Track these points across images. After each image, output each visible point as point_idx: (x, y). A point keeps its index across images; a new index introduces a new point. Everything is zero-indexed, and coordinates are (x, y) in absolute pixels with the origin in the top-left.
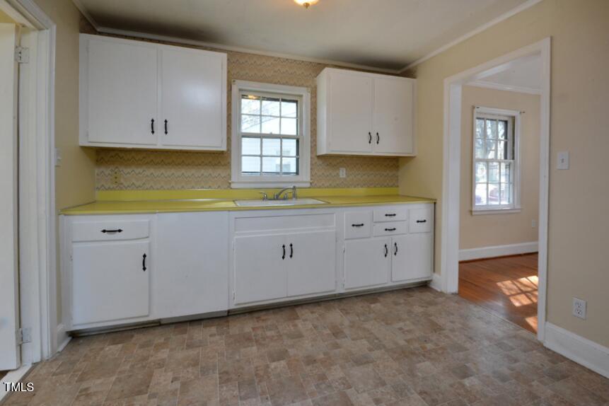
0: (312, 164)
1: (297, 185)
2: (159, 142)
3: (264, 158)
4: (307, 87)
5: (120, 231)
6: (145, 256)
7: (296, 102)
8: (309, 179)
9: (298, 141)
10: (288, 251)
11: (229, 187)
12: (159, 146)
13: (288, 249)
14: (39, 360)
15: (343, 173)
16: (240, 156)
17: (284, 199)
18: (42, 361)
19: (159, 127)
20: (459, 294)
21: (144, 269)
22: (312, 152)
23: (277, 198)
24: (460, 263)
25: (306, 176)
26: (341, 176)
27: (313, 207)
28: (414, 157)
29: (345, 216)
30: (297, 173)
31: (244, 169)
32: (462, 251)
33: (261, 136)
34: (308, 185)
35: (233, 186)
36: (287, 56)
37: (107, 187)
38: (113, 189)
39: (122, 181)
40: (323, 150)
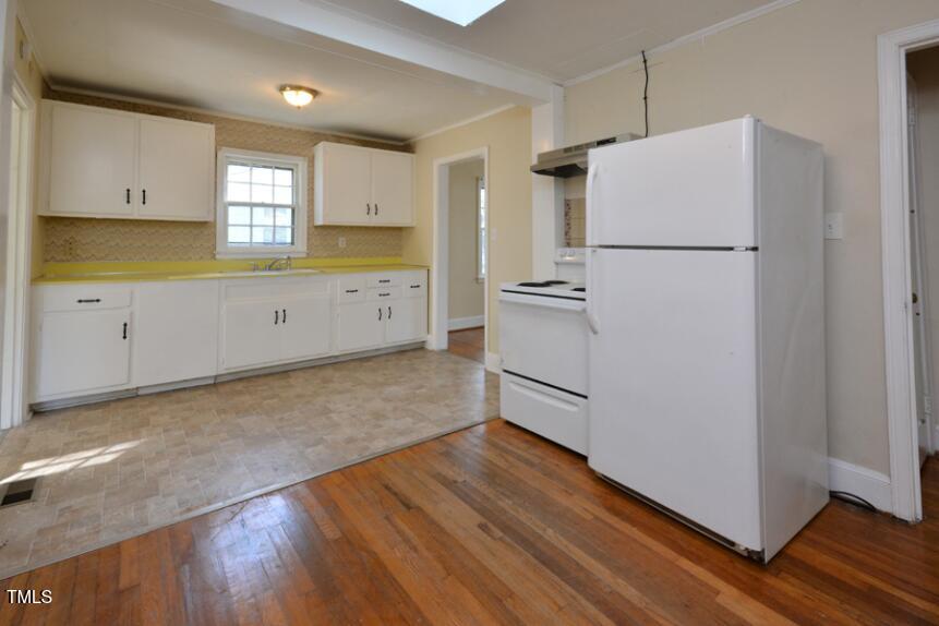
0: (308, 234)
1: (292, 256)
2: (136, 211)
3: (254, 229)
4: (304, 156)
5: (98, 301)
6: (125, 325)
7: (292, 170)
8: (305, 249)
9: (293, 211)
10: (280, 317)
11: (214, 257)
12: (136, 216)
13: (281, 314)
14: (9, 426)
15: (342, 242)
16: (226, 225)
17: (278, 269)
18: (12, 427)
19: (136, 196)
20: (449, 350)
21: (125, 337)
22: (309, 222)
23: (270, 268)
24: (450, 332)
25: (301, 247)
26: (340, 245)
27: (307, 274)
28: (412, 228)
29: (338, 283)
30: (292, 243)
31: (230, 239)
32: (452, 321)
33: (252, 205)
34: (305, 255)
35: (217, 256)
36: (280, 125)
37: (58, 258)
38: (68, 261)
39: (79, 252)
40: (319, 221)
